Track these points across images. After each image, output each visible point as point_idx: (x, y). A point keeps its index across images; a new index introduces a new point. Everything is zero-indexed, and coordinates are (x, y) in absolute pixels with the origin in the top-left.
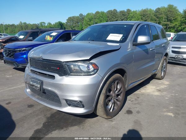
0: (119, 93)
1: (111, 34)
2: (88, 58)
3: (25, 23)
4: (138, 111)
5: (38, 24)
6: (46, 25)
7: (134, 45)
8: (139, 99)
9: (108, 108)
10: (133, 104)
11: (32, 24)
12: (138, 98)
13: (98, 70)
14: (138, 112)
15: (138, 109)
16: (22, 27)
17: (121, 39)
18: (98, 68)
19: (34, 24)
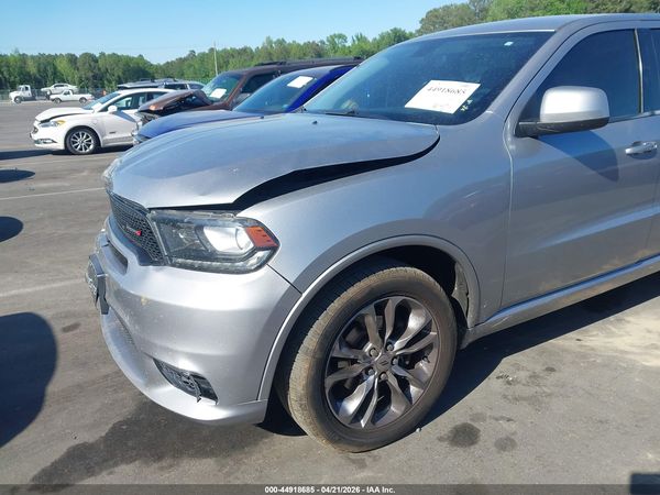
0: (414, 349)
1: (433, 83)
2: (230, 199)
3: (281, 42)
4: (508, 439)
5: (322, 42)
6: (349, 44)
7: (520, 133)
8: (553, 377)
9: (345, 411)
10: (505, 397)
11: (302, 43)
12: (551, 370)
13: (274, 249)
14: (506, 444)
15: (513, 426)
16: (270, 54)
17: (465, 103)
18: (272, 243)
19: (308, 45)
